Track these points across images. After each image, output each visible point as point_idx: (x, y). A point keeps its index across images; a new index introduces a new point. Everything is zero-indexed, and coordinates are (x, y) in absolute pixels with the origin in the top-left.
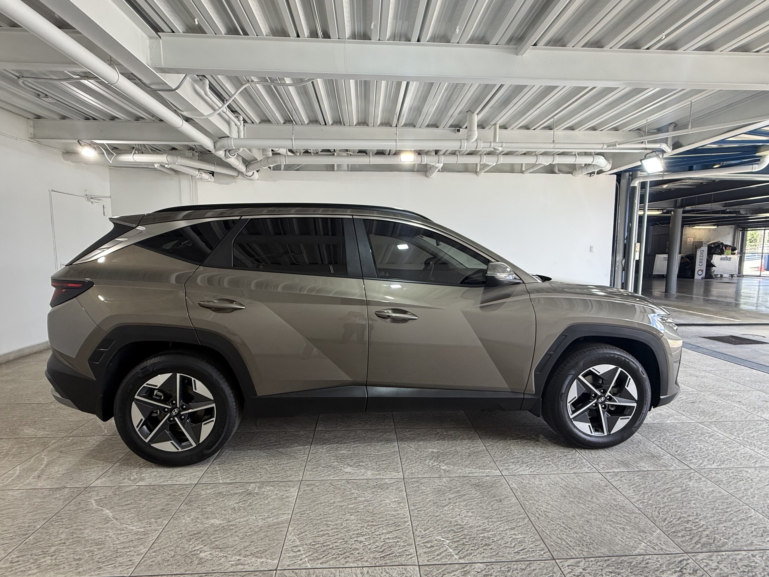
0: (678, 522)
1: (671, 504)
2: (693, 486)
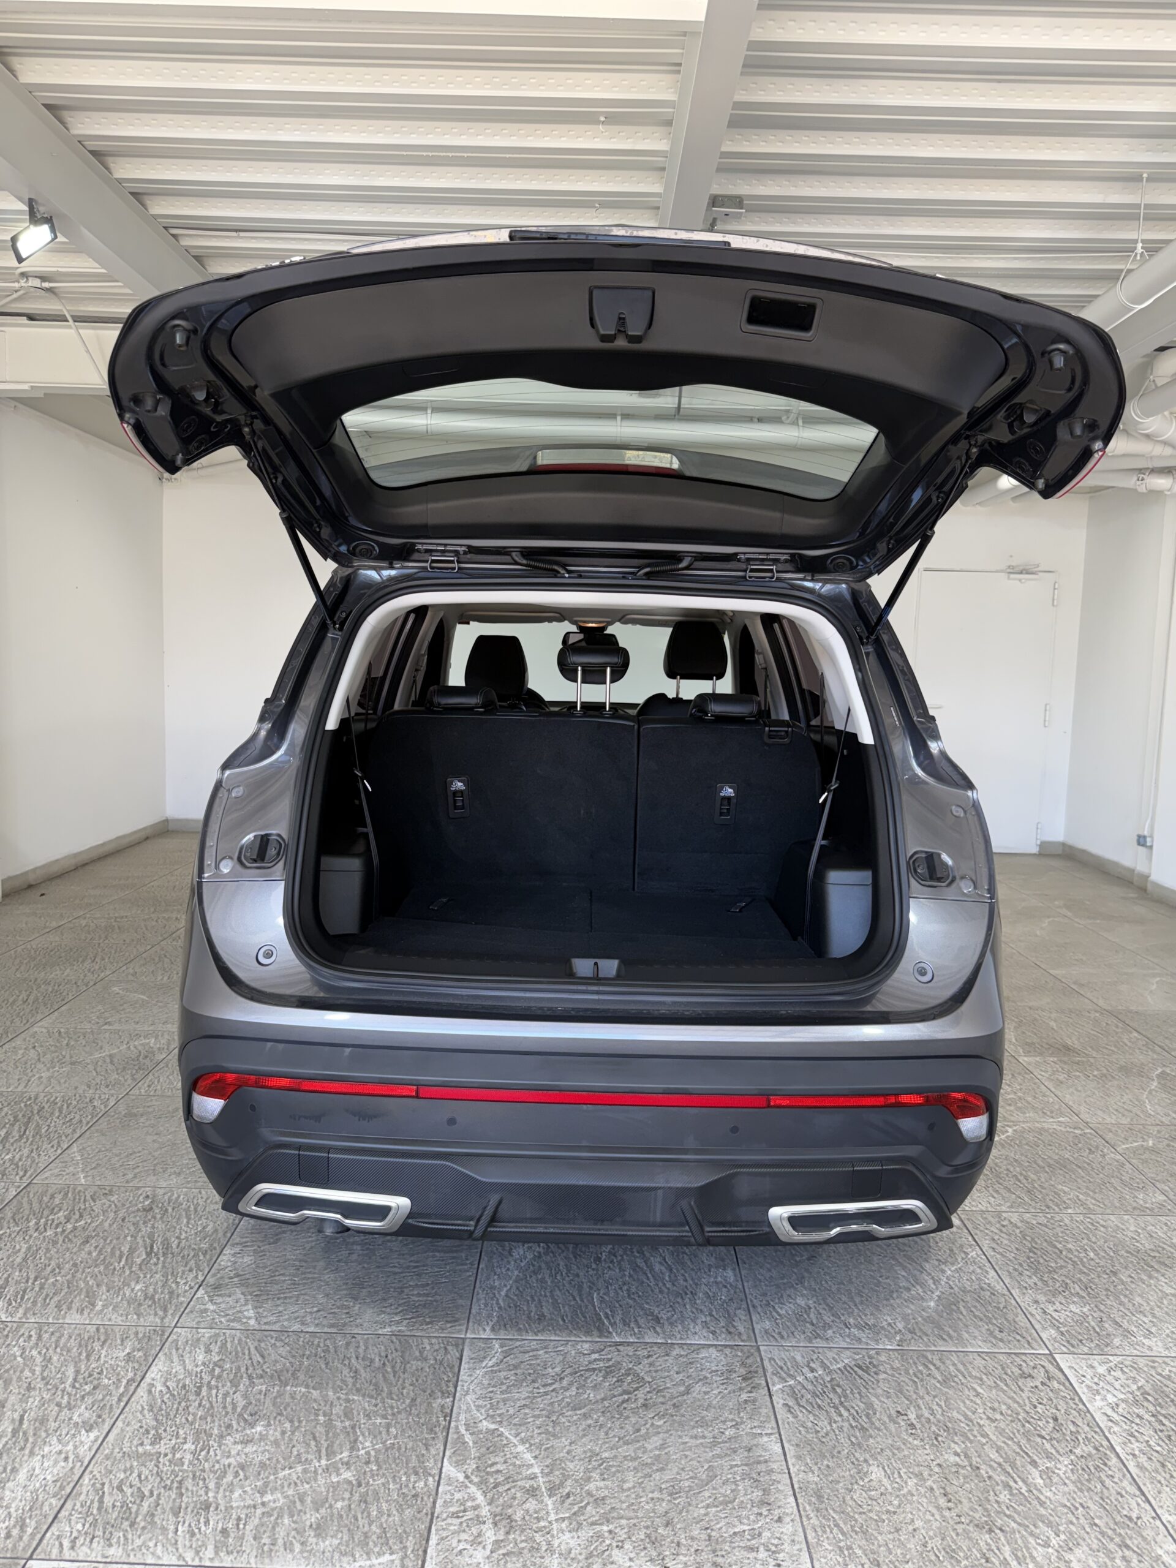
0: (77, 1208)
1: (115, 1226)
2: (129, 1285)
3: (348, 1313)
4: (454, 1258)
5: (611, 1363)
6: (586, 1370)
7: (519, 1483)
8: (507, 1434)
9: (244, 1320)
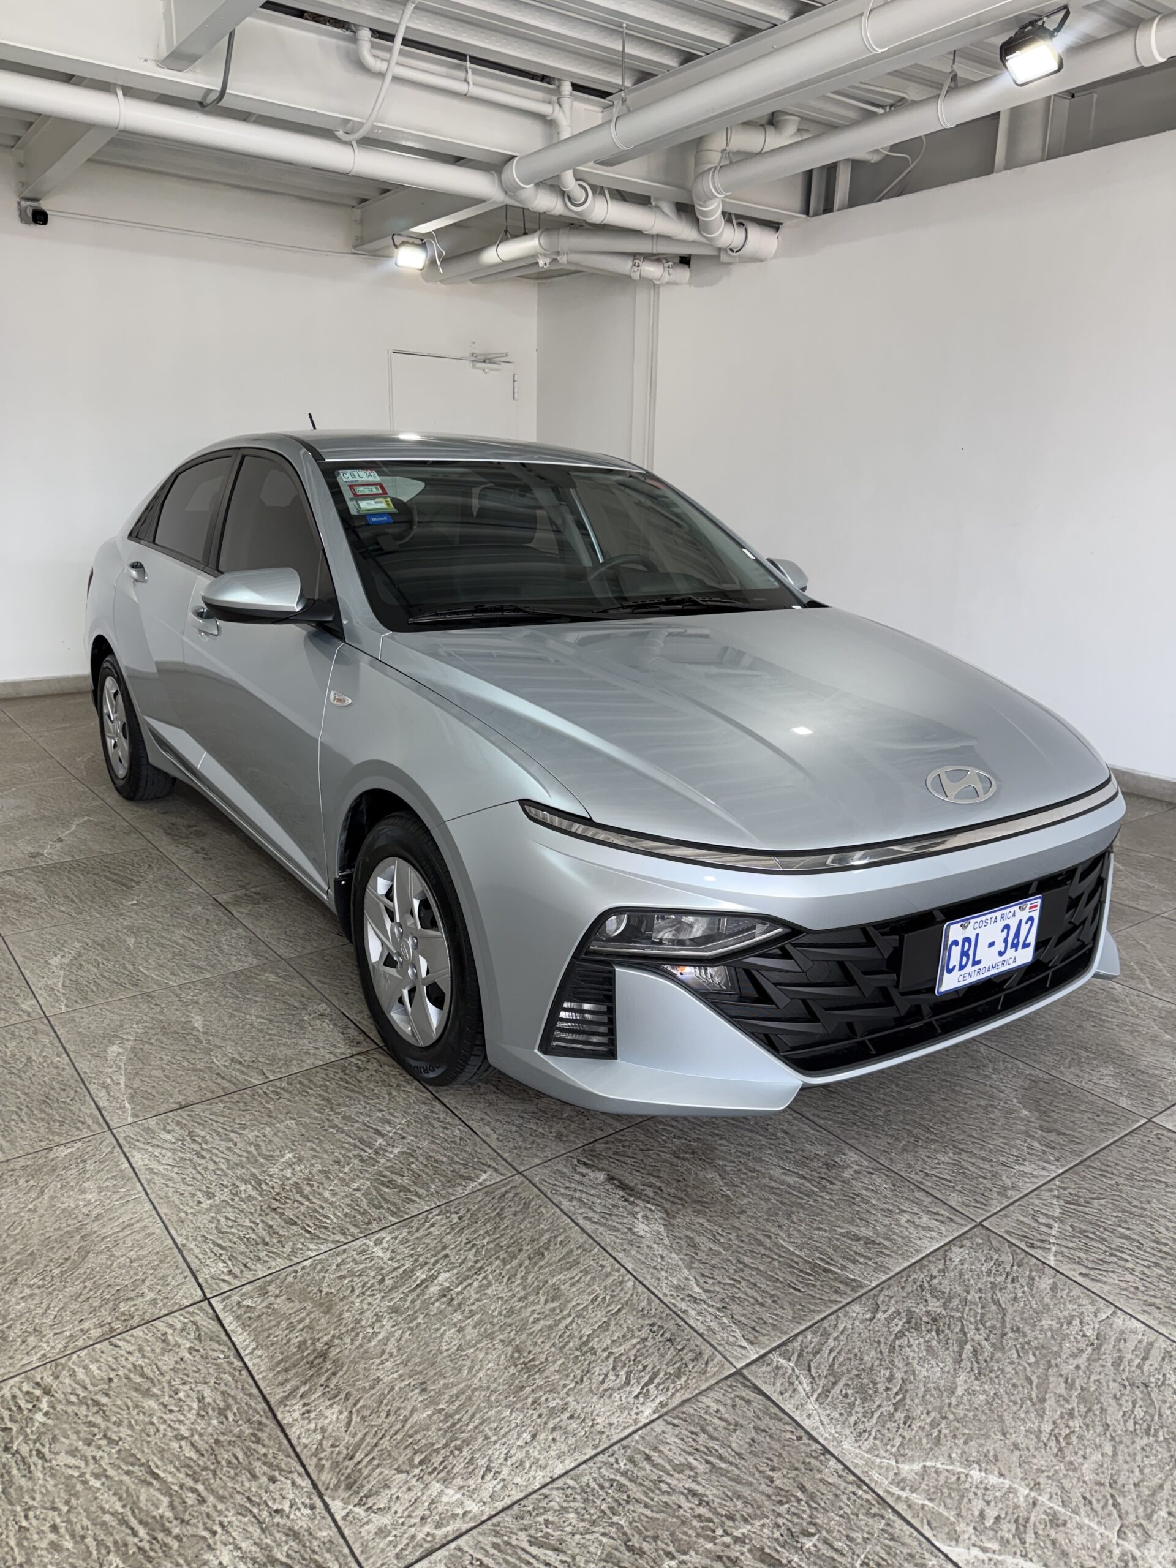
3: (571, 1417)
4: (586, 1272)
5: (903, 1314)
6: (897, 1337)
7: (1032, 1519)
8: (939, 1465)
9: (460, 1511)
